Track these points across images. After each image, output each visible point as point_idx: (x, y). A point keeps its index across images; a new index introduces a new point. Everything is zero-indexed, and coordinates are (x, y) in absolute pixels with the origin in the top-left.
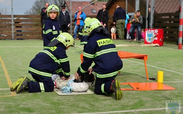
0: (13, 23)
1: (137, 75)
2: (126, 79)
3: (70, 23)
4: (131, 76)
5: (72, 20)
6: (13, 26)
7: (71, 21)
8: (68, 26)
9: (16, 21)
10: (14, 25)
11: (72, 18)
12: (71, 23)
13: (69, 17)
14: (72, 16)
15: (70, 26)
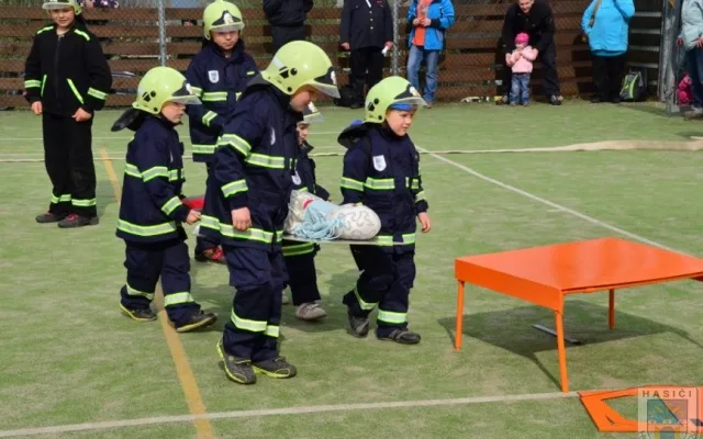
0: (163, 40)
1: (684, 334)
2: (643, 361)
3: (392, 40)
4: (660, 340)
5: (400, 26)
6: (163, 54)
7: (395, 31)
8: (385, 51)
9: (178, 35)
10: (169, 49)
11: (400, 16)
12: (396, 37)
13: (387, 11)
14: (399, 9)
15: (389, 51)
